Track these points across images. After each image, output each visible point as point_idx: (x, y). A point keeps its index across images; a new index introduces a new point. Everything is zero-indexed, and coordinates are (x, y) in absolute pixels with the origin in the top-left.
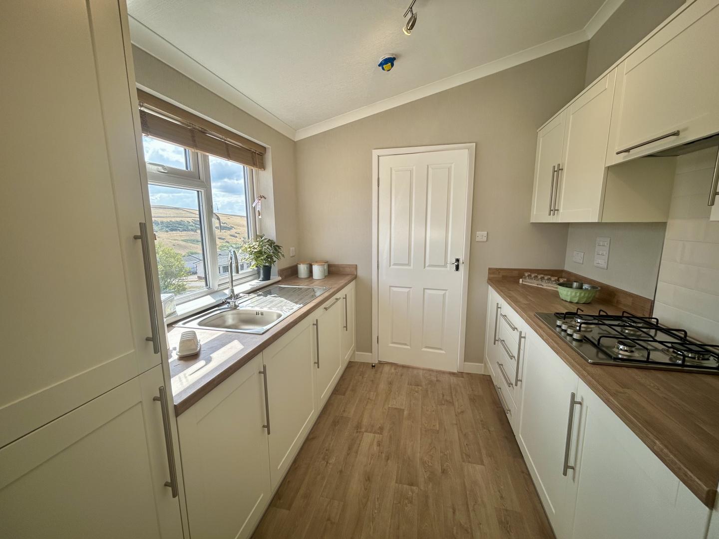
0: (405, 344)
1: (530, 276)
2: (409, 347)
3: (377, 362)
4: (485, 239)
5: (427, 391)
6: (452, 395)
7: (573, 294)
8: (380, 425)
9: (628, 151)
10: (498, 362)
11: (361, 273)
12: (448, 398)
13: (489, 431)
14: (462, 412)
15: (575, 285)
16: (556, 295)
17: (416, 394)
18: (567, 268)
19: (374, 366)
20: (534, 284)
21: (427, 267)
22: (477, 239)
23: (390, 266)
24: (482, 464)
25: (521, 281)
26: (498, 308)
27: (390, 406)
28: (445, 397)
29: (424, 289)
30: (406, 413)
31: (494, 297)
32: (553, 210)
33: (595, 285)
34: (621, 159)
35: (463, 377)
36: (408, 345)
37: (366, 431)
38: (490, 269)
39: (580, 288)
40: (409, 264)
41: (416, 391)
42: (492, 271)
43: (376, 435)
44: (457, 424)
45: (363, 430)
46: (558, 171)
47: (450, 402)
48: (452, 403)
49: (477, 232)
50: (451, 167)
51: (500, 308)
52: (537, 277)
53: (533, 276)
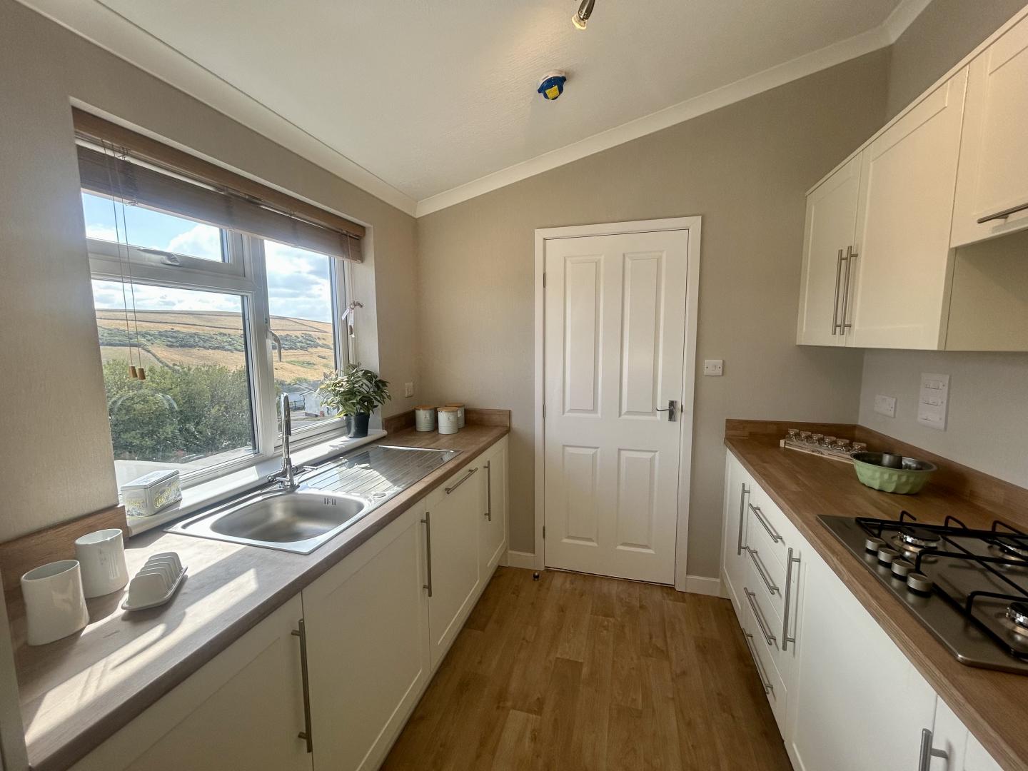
0: (590, 540)
1: (798, 435)
2: (594, 544)
3: (542, 569)
4: (719, 372)
5: (623, 627)
6: (665, 636)
7: (886, 476)
8: (539, 695)
9: (1004, 215)
10: (745, 589)
11: (516, 423)
12: (659, 643)
13: (733, 717)
14: (684, 673)
15: (887, 459)
16: (850, 473)
17: (605, 632)
18: (860, 423)
19: (537, 577)
20: (805, 449)
21: (625, 414)
22: (706, 372)
23: (564, 413)
25: (782, 443)
26: (744, 491)
27: (558, 656)
28: (654, 640)
29: (620, 450)
30: (585, 670)
31: (738, 473)
32: (842, 325)
33: (926, 463)
34: (987, 231)
35: (684, 601)
36: (593, 541)
37: (514, 708)
38: (728, 421)
39: (897, 465)
40: (594, 410)
41: (604, 627)
42: (732, 425)
43: (531, 716)
44: (673, 699)
45: (509, 704)
46: (848, 258)
47: (662, 651)
48: (664, 653)
49: (706, 361)
50: (661, 257)
51: (749, 492)
52: (811, 437)
53: (803, 435)
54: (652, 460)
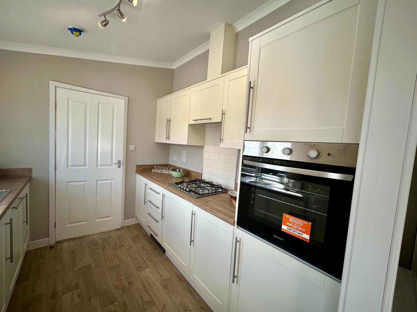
1: (157, 168)
3: (54, 243)
4: (134, 149)
5: (104, 246)
6: (121, 241)
7: (178, 174)
8: (75, 284)
9: (196, 120)
10: (148, 213)
12: (120, 244)
14: (130, 248)
15: (178, 170)
16: (171, 175)
17: (97, 251)
18: (170, 163)
19: (53, 247)
20: (159, 171)
21: (99, 166)
22: (130, 149)
23: (67, 167)
24: (148, 267)
25: (153, 170)
26: (146, 185)
27: (78, 268)
28: (117, 244)
29: (97, 181)
30: (93, 266)
32: (168, 138)
33: (184, 170)
34: (194, 122)
35: (124, 229)
36: (84, 221)
37: (64, 294)
38: (137, 166)
39: (179, 171)
40: (84, 165)
41: (96, 249)
42: (138, 167)
43: (74, 291)
44: (129, 255)
45: (60, 295)
46: (169, 121)
47: (121, 246)
48: (122, 246)
49: (130, 146)
50: (114, 107)
52: (160, 168)
53: (158, 167)
54: (111, 183)
